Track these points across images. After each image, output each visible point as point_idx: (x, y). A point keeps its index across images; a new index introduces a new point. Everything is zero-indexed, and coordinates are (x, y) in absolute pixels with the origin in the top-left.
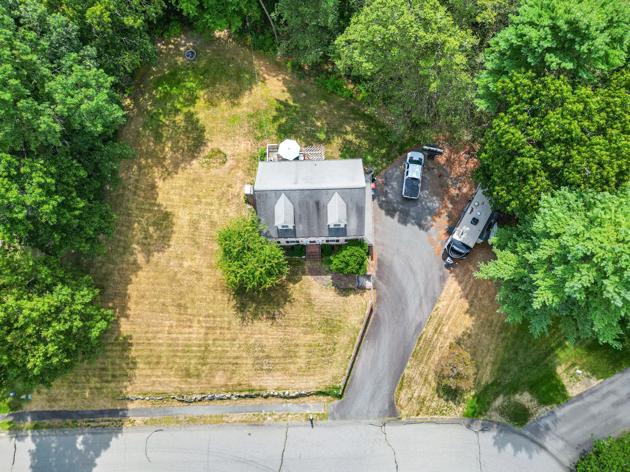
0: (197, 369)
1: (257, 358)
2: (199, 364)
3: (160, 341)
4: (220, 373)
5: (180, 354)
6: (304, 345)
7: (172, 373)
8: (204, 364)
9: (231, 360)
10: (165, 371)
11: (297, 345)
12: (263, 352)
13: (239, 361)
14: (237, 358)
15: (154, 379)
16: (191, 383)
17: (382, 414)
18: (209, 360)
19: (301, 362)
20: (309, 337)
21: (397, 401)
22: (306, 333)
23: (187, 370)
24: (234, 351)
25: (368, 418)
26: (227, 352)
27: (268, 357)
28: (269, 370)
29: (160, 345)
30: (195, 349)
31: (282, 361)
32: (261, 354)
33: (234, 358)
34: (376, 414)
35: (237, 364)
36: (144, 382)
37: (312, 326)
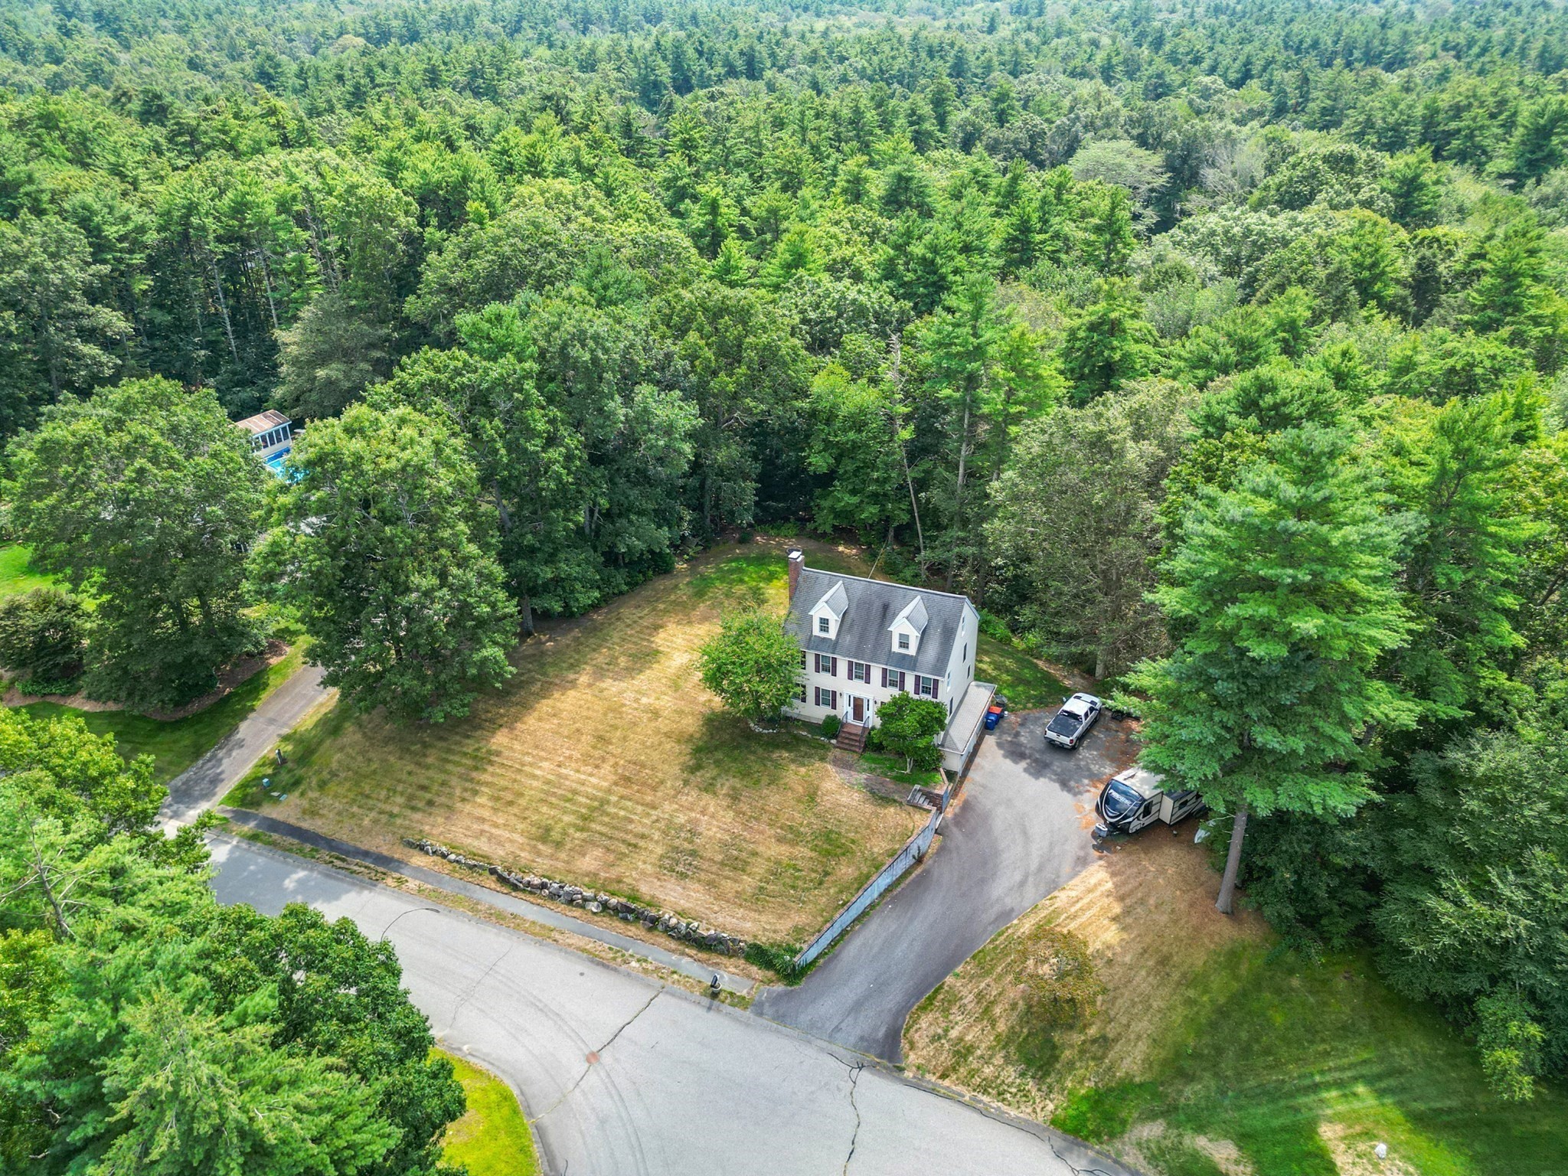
0: (565, 833)
1: (676, 849)
2: (575, 826)
3: (538, 772)
4: (598, 852)
5: (554, 800)
6: (769, 859)
7: (520, 826)
8: (582, 830)
9: (629, 838)
10: (513, 820)
11: (755, 854)
12: (691, 842)
13: (642, 843)
14: (643, 837)
15: (486, 827)
16: (539, 854)
17: (865, 1044)
18: (593, 825)
19: (748, 883)
20: (784, 849)
21: (907, 1030)
22: (780, 840)
23: (548, 830)
24: (644, 825)
25: (831, 1039)
26: (631, 821)
27: (693, 853)
28: (683, 876)
29: (534, 777)
30: (583, 800)
31: (714, 869)
32: (686, 845)
33: (636, 835)
34: (852, 1039)
35: (635, 846)
36: (468, 828)
37: (798, 834)
